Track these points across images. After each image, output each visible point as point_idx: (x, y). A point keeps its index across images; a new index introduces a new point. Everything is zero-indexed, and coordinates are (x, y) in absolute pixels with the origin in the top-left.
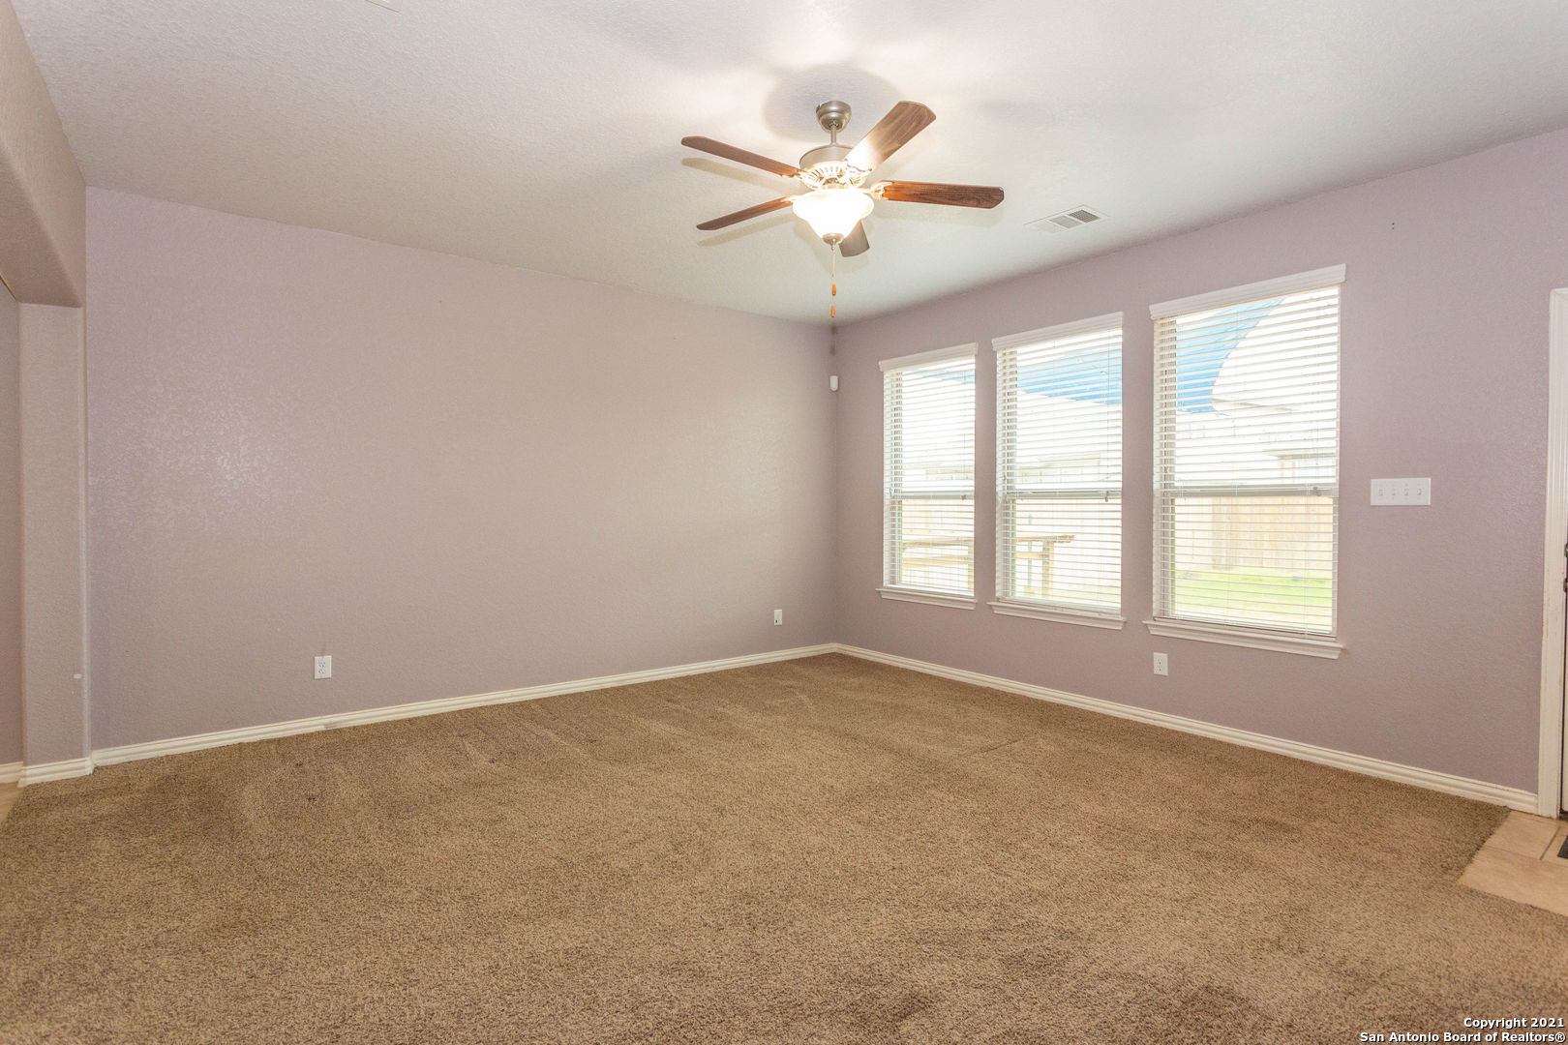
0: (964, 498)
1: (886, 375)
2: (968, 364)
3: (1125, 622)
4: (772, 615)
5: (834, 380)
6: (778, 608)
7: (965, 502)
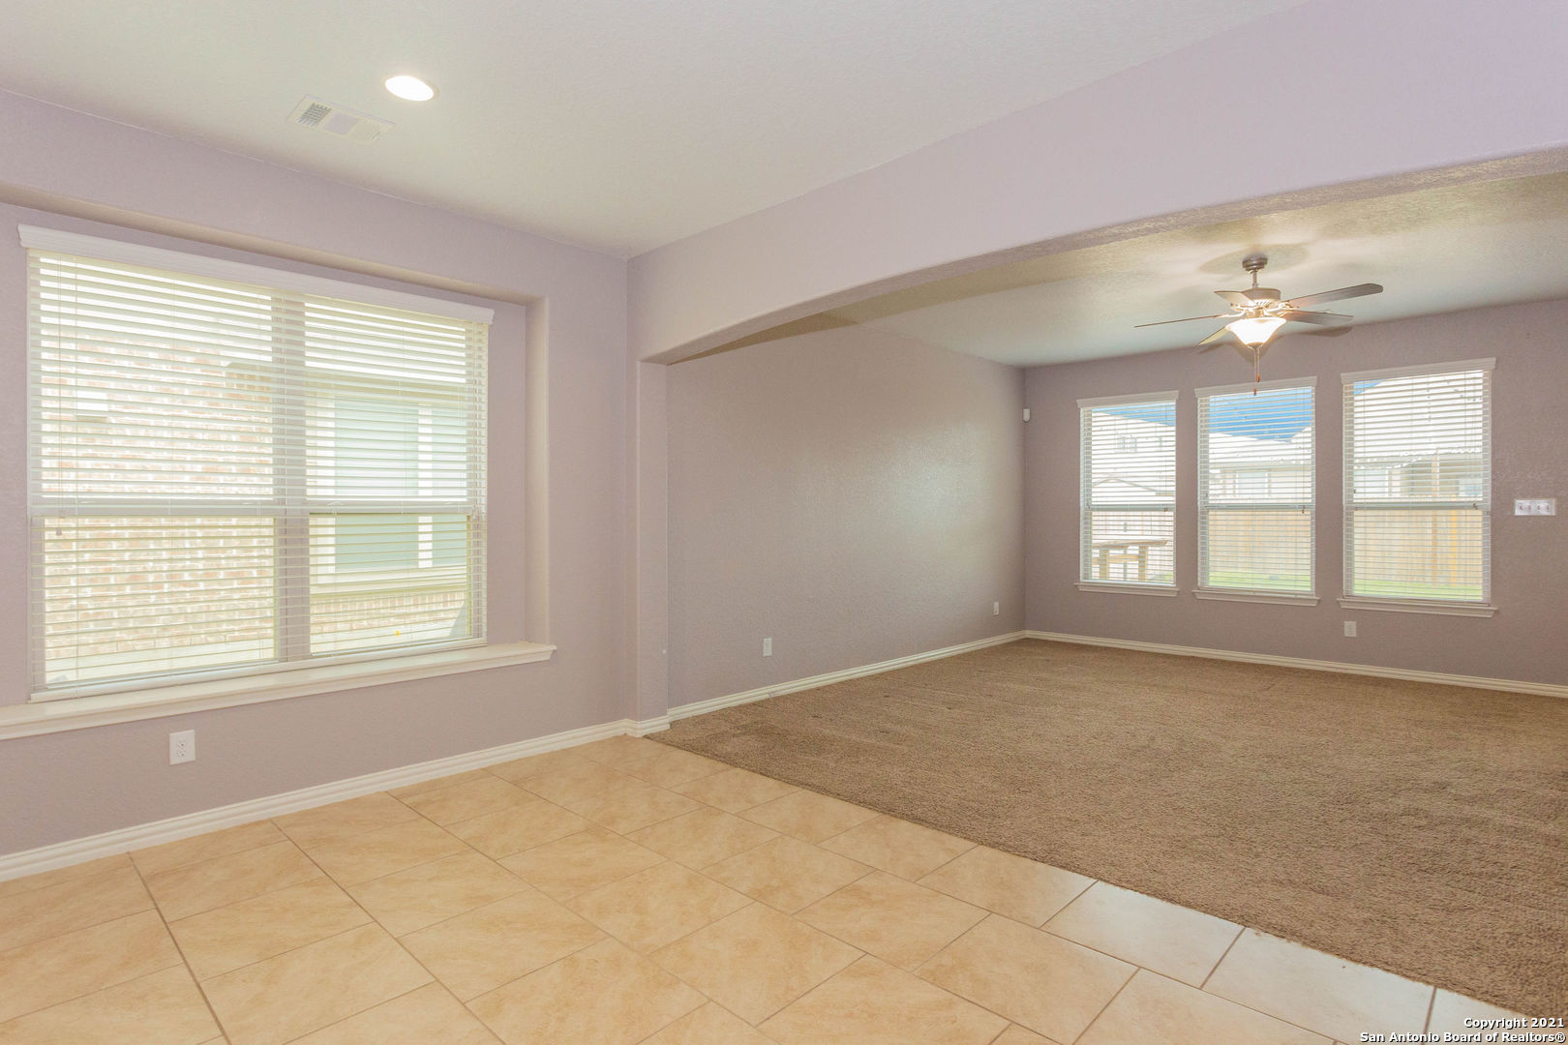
0: (1166, 510)
1: (1082, 411)
2: (1168, 406)
3: (1319, 601)
4: (993, 606)
5: (1027, 412)
6: (996, 601)
7: (1167, 513)
